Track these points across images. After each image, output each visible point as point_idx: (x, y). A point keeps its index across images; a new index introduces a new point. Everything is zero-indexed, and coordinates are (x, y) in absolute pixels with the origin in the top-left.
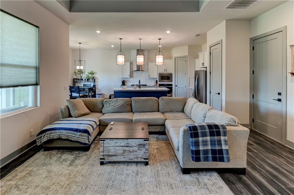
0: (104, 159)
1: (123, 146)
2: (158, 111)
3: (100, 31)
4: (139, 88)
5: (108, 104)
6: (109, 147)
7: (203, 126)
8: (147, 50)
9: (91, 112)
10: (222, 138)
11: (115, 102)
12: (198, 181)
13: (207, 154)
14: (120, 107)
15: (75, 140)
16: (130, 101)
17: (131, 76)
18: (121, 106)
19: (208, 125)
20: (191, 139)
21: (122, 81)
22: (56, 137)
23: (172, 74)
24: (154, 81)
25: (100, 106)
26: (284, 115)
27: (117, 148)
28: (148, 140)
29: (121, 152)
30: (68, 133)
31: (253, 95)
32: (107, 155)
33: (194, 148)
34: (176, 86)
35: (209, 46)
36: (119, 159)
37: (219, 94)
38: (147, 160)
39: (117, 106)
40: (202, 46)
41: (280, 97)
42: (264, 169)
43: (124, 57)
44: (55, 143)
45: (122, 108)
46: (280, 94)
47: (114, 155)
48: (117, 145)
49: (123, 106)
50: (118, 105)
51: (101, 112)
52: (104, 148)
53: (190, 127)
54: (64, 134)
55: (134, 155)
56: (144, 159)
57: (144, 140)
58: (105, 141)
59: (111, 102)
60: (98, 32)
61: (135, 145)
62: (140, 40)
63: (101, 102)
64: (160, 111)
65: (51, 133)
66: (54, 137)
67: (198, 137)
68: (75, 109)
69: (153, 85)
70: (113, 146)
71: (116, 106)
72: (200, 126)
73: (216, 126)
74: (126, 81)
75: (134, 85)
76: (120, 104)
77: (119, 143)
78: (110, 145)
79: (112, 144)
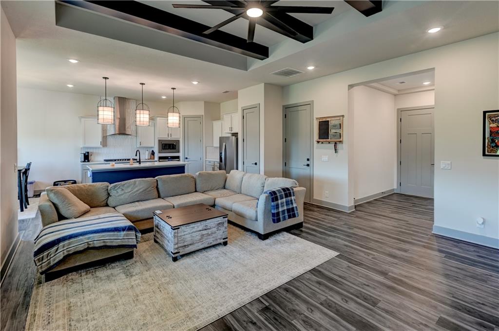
0: (179, 252)
1: (200, 231)
2: (196, 191)
3: (76, 60)
4: (138, 163)
5: (119, 190)
6: (184, 235)
7: (279, 190)
8: (134, 100)
9: (91, 207)
10: (293, 198)
11: (133, 186)
12: (278, 240)
13: (284, 214)
14: (143, 192)
15: (117, 244)
16: (155, 182)
17: (104, 143)
18: (144, 190)
19: (282, 189)
20: (273, 203)
21: (85, 154)
22: (83, 247)
23: (179, 141)
24: (147, 152)
25: (103, 196)
26: (312, 178)
27: (194, 234)
28: (227, 217)
29: (199, 237)
30: (103, 236)
31: (286, 163)
32: (182, 247)
33: (275, 211)
34: (187, 158)
35: (242, 108)
36: (196, 247)
37: (256, 164)
38: (226, 240)
39: (137, 191)
40: (221, 104)
41: (308, 162)
42: (310, 221)
43: (113, 110)
44: (72, 261)
45: (147, 193)
46: (308, 160)
47: (190, 245)
48: (194, 230)
49: (148, 190)
50: (140, 189)
51: (107, 205)
52: (178, 239)
53: (270, 193)
54: (97, 240)
55: (213, 237)
56: (224, 239)
57: (223, 218)
58: (180, 229)
59: (126, 185)
60: (73, 61)
61: (214, 226)
62: (141, 85)
63: (103, 189)
64: (197, 190)
65: (70, 244)
66: (77, 248)
67: (278, 200)
68: (69, 204)
69: (147, 158)
70: (189, 234)
71: (135, 192)
72: (278, 190)
73: (288, 189)
74: (91, 152)
75: (129, 160)
76: (143, 187)
77: (196, 227)
78: (185, 233)
79: (189, 231)
